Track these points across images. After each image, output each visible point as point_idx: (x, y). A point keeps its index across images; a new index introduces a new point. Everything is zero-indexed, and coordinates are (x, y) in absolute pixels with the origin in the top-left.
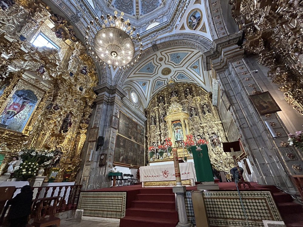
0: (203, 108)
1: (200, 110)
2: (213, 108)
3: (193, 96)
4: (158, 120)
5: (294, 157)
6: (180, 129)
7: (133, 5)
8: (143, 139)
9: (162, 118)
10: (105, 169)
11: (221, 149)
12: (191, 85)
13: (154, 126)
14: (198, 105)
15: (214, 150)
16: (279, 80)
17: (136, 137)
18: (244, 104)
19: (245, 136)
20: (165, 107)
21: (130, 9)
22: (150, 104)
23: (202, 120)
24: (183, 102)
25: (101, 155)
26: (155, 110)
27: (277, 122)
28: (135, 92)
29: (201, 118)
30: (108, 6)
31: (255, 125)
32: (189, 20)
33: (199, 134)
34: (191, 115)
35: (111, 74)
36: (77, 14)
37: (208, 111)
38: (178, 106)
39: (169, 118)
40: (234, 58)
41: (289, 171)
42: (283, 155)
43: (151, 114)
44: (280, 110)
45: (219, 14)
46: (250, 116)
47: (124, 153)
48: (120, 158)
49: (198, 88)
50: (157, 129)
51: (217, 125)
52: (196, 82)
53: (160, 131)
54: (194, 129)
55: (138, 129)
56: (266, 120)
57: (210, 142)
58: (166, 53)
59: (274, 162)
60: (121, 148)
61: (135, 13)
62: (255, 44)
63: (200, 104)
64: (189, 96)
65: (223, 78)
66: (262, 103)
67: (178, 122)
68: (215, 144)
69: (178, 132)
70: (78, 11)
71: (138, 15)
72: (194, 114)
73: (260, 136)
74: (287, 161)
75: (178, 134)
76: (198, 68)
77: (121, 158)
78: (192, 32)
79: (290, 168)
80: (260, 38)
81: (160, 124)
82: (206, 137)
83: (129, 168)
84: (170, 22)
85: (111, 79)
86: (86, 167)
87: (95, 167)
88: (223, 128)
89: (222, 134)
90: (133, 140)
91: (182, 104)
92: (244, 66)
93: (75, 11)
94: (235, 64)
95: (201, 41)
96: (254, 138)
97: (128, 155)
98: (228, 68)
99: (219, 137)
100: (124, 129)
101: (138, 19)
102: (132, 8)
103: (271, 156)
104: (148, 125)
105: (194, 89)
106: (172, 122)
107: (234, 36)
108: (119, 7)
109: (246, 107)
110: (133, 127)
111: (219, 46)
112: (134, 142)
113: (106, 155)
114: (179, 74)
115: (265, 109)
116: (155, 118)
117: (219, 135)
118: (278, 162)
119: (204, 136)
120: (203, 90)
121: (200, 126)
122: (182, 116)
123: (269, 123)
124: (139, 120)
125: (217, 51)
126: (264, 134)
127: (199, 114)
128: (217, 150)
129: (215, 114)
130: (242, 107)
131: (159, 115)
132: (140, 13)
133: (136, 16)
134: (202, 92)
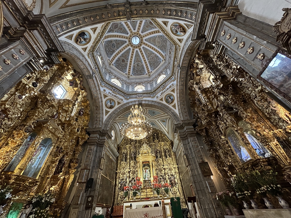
0: (166, 152)
1: (163, 154)
2: (172, 153)
3: (159, 141)
4: (128, 157)
5: (219, 206)
6: (148, 169)
7: (126, 67)
8: (114, 175)
9: (132, 156)
10: (91, 212)
11: (176, 190)
12: (158, 131)
13: (125, 163)
14: (162, 149)
15: (172, 190)
16: (212, 156)
17: (110, 174)
18: (196, 166)
19: (196, 188)
20: (136, 146)
21: (124, 69)
22: (123, 140)
23: (164, 162)
24: (151, 144)
25: (88, 197)
26: (127, 147)
27: (211, 183)
28: (114, 131)
29: (164, 160)
30: (110, 64)
31: (201, 181)
32: (167, 98)
33: (161, 175)
34: (157, 157)
35: (103, 118)
36: (93, 75)
37: (169, 155)
38: (148, 149)
39: (141, 159)
40: (191, 134)
41: (217, 215)
42: (214, 204)
43: (123, 151)
44: (213, 175)
45: (184, 103)
46: (199, 174)
47: (102, 192)
49: (163, 134)
50: (128, 165)
51: (175, 168)
52: (162, 130)
53: (130, 169)
54: (158, 169)
55: (112, 166)
56: (207, 180)
57: (169, 182)
58: (146, 109)
59: (210, 208)
61: (127, 73)
62: (202, 130)
63: (164, 149)
64: (156, 141)
65: (185, 144)
66: (205, 169)
67: (147, 163)
68: (173, 184)
69: (146, 172)
70: (93, 73)
71: (129, 75)
72: (159, 156)
73: (204, 190)
74: (216, 208)
75: (146, 174)
76: (166, 122)
78: (167, 104)
79: (217, 212)
80: (204, 129)
81: (130, 161)
82: (166, 178)
83: (101, 208)
84: (153, 92)
85: (102, 122)
86: (73, 210)
87: (81, 210)
88: (179, 171)
89: (178, 176)
90: (108, 178)
91: (150, 146)
92: (196, 142)
93: (91, 73)
94: (192, 139)
95: (172, 113)
96: (201, 190)
97: (104, 194)
98: (187, 139)
99: (175, 178)
101: (129, 77)
102: (126, 69)
103: (209, 204)
104: (119, 161)
105: (160, 135)
106: (143, 162)
107: (192, 121)
108: (117, 66)
109: (197, 169)
110: (109, 164)
111: (184, 124)
112: (108, 180)
113: (93, 197)
114: (151, 122)
115: (206, 173)
116: (126, 155)
117: (176, 177)
118: (212, 208)
119: (165, 176)
120: (166, 137)
121: (163, 168)
122: (150, 158)
123: (208, 183)
124: (113, 156)
125: (182, 125)
126: (205, 189)
127: (162, 157)
128: (174, 190)
129: (173, 159)
130: (195, 167)
131: (130, 152)
132: (131, 74)
133: (128, 75)
134: (165, 139)
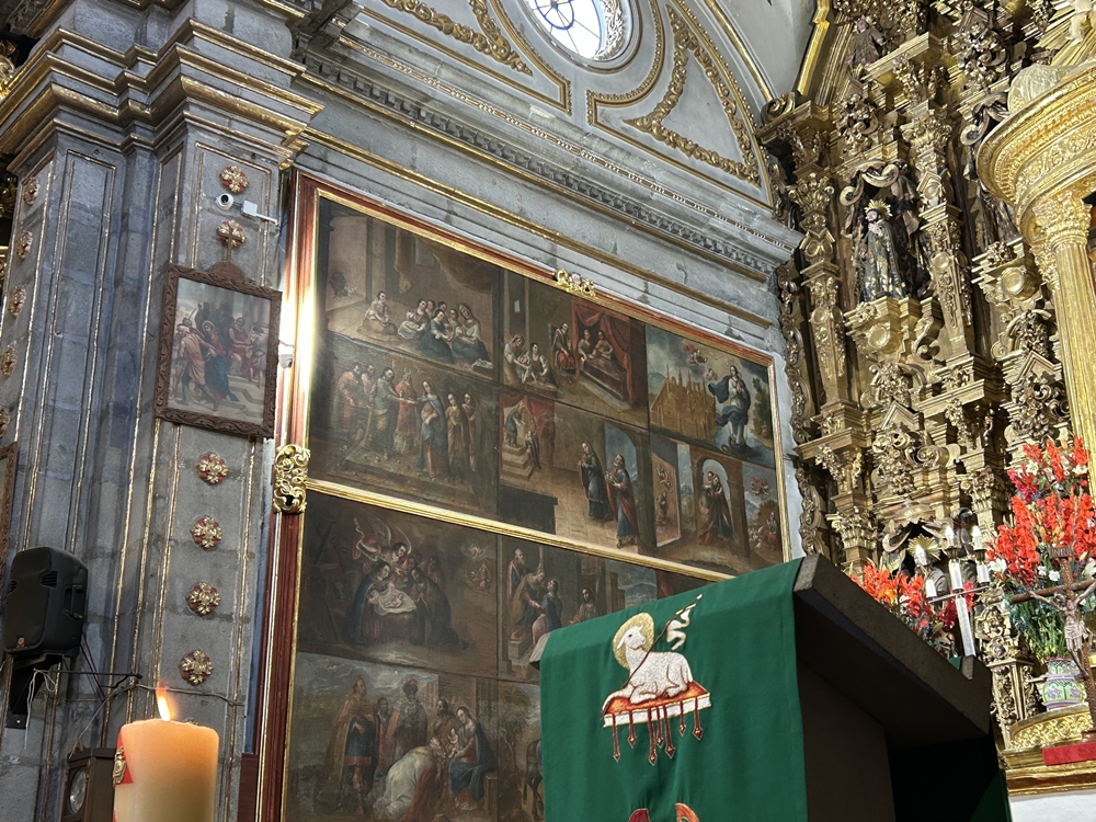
4: (937, 216)
8: (753, 501)
17: (626, 493)
43: (851, 162)
47: (446, 711)
48: (374, 771)
50: (947, 339)
55: (655, 388)
60: (392, 657)
77: (398, 772)
90: (575, 535)
97: (515, 728)
100: (413, 421)
110: (567, 372)
112: (602, 559)
124: (669, 264)
